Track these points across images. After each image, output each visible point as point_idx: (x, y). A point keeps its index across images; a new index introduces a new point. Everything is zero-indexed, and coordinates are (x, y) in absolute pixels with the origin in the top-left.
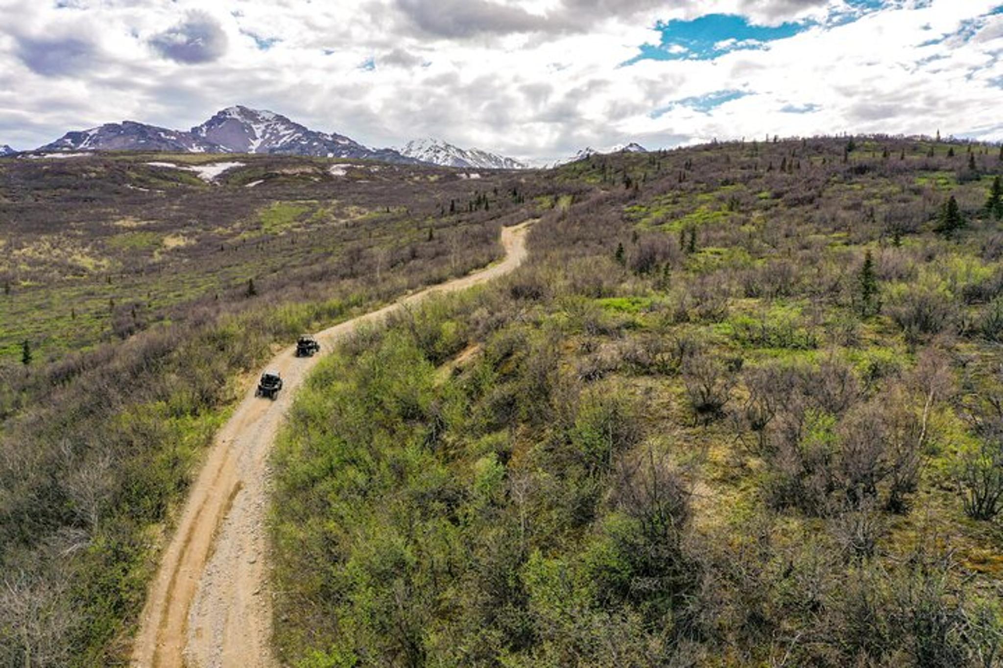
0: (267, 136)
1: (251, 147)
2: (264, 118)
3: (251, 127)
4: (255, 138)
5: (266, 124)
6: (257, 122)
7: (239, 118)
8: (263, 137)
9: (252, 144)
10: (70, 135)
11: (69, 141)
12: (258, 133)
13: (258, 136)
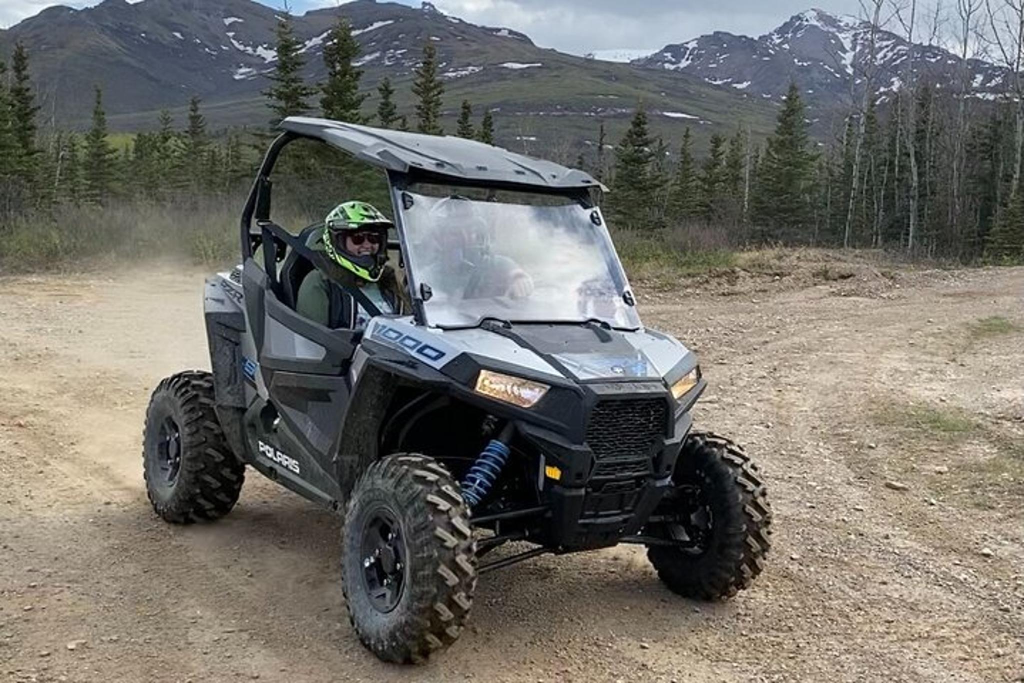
0: (858, 48)
1: (843, 62)
2: (847, 25)
3: (837, 36)
4: (845, 51)
5: (853, 32)
6: (840, 29)
7: (818, 24)
8: (853, 49)
9: (844, 59)
10: (668, 48)
11: (668, 55)
12: (848, 45)
13: (848, 49)
